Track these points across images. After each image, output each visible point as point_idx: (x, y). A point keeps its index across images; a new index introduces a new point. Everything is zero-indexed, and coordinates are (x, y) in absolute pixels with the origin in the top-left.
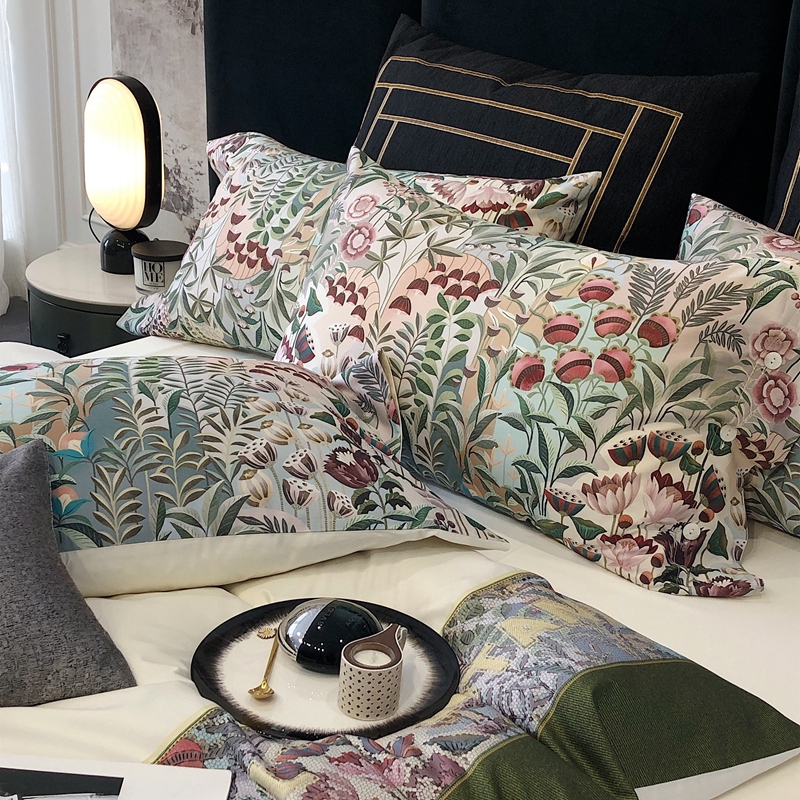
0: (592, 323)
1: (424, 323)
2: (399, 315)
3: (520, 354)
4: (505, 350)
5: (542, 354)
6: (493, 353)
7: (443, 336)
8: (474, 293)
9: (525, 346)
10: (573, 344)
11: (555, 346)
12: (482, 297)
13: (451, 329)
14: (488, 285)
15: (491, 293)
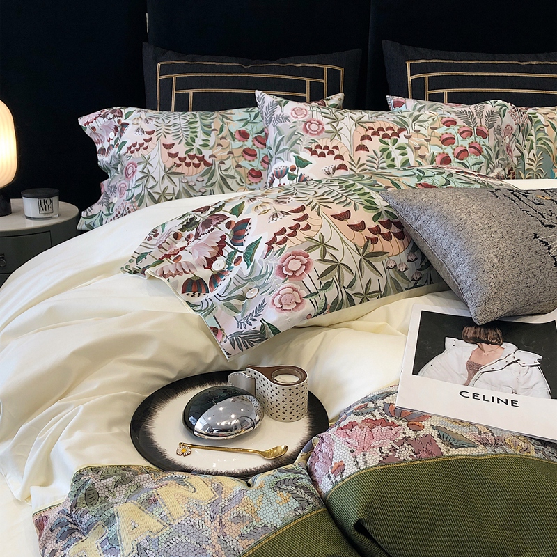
0: (458, 135)
1: (379, 154)
2: (362, 154)
3: (436, 154)
4: (428, 154)
5: (446, 151)
6: (422, 157)
7: (393, 156)
8: (397, 135)
9: (436, 150)
10: (456, 144)
11: (449, 147)
12: (401, 135)
13: (395, 153)
14: (400, 131)
15: (405, 133)
